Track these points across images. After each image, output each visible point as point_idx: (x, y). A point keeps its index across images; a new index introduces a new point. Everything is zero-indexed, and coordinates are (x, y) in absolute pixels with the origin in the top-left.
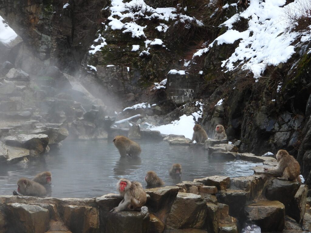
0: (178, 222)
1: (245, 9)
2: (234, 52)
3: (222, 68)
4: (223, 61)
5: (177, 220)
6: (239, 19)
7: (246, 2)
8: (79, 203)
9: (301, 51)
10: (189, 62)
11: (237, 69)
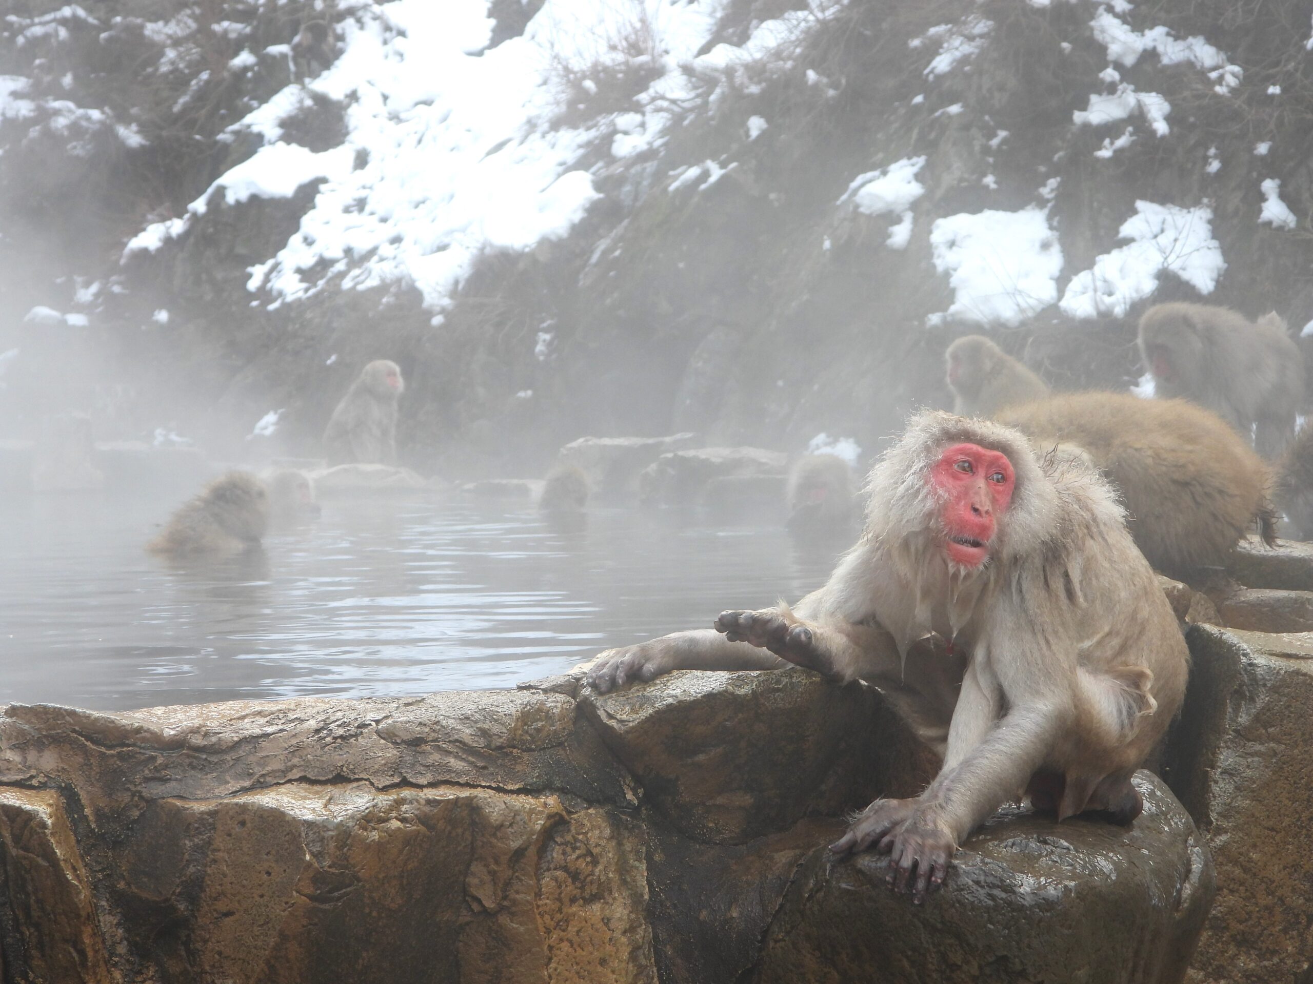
0: (1285, 931)
1: (327, 64)
2: (296, 228)
3: (251, 296)
4: (253, 265)
5: (1269, 909)
6: (309, 102)
7: (331, 39)
8: (392, 753)
9: (627, 188)
10: (94, 288)
11: (321, 292)
